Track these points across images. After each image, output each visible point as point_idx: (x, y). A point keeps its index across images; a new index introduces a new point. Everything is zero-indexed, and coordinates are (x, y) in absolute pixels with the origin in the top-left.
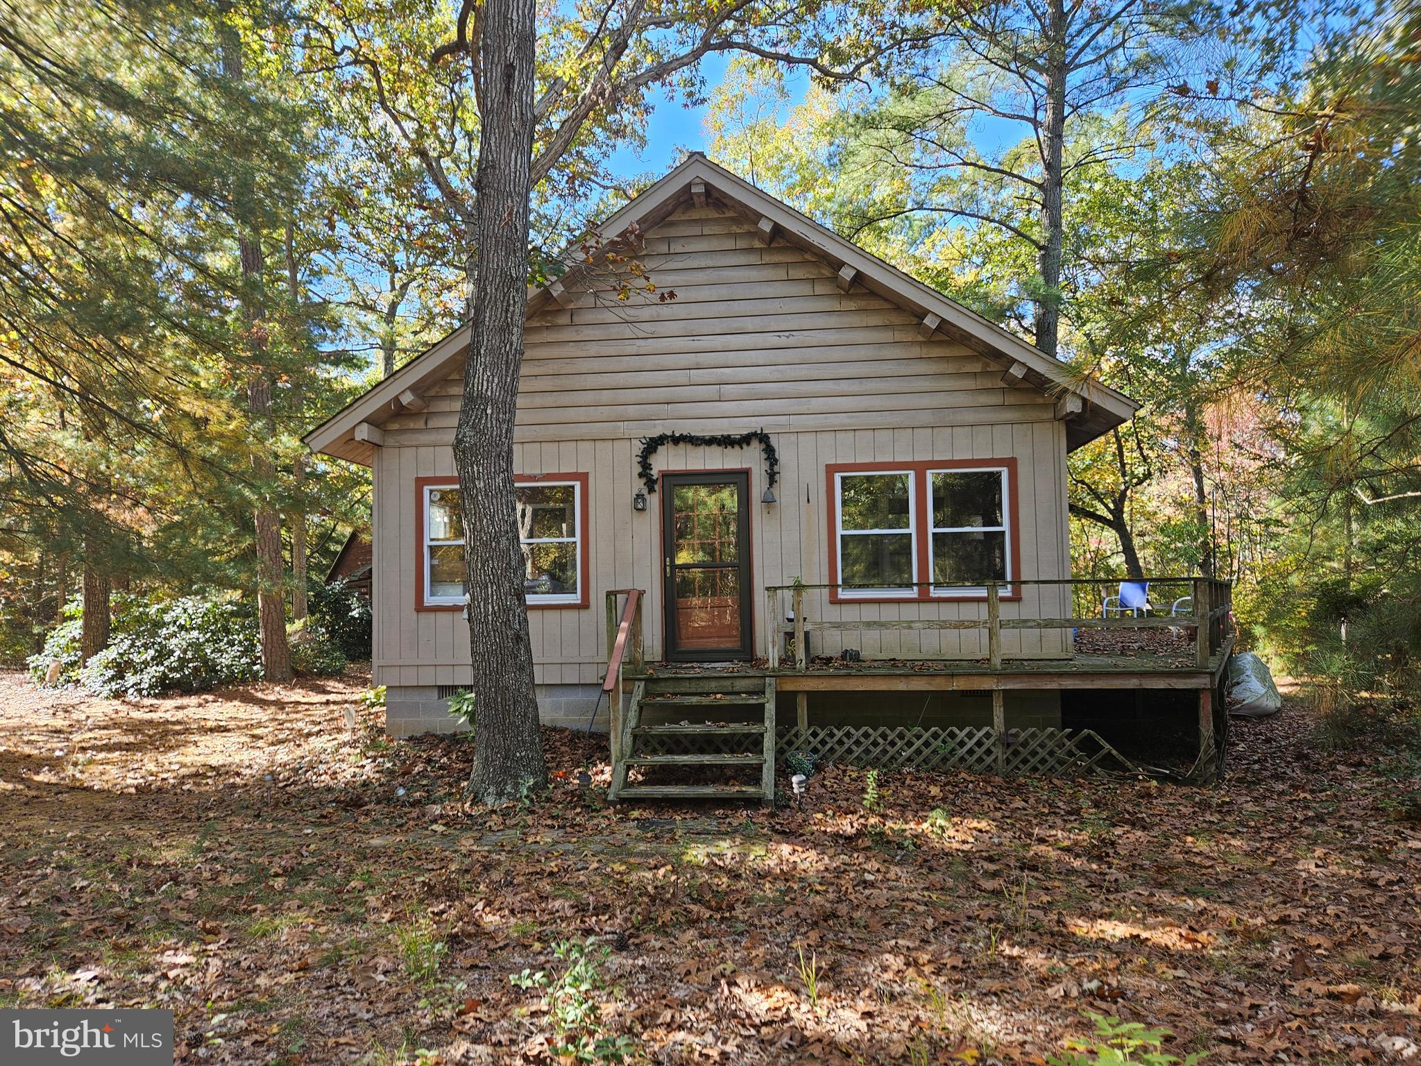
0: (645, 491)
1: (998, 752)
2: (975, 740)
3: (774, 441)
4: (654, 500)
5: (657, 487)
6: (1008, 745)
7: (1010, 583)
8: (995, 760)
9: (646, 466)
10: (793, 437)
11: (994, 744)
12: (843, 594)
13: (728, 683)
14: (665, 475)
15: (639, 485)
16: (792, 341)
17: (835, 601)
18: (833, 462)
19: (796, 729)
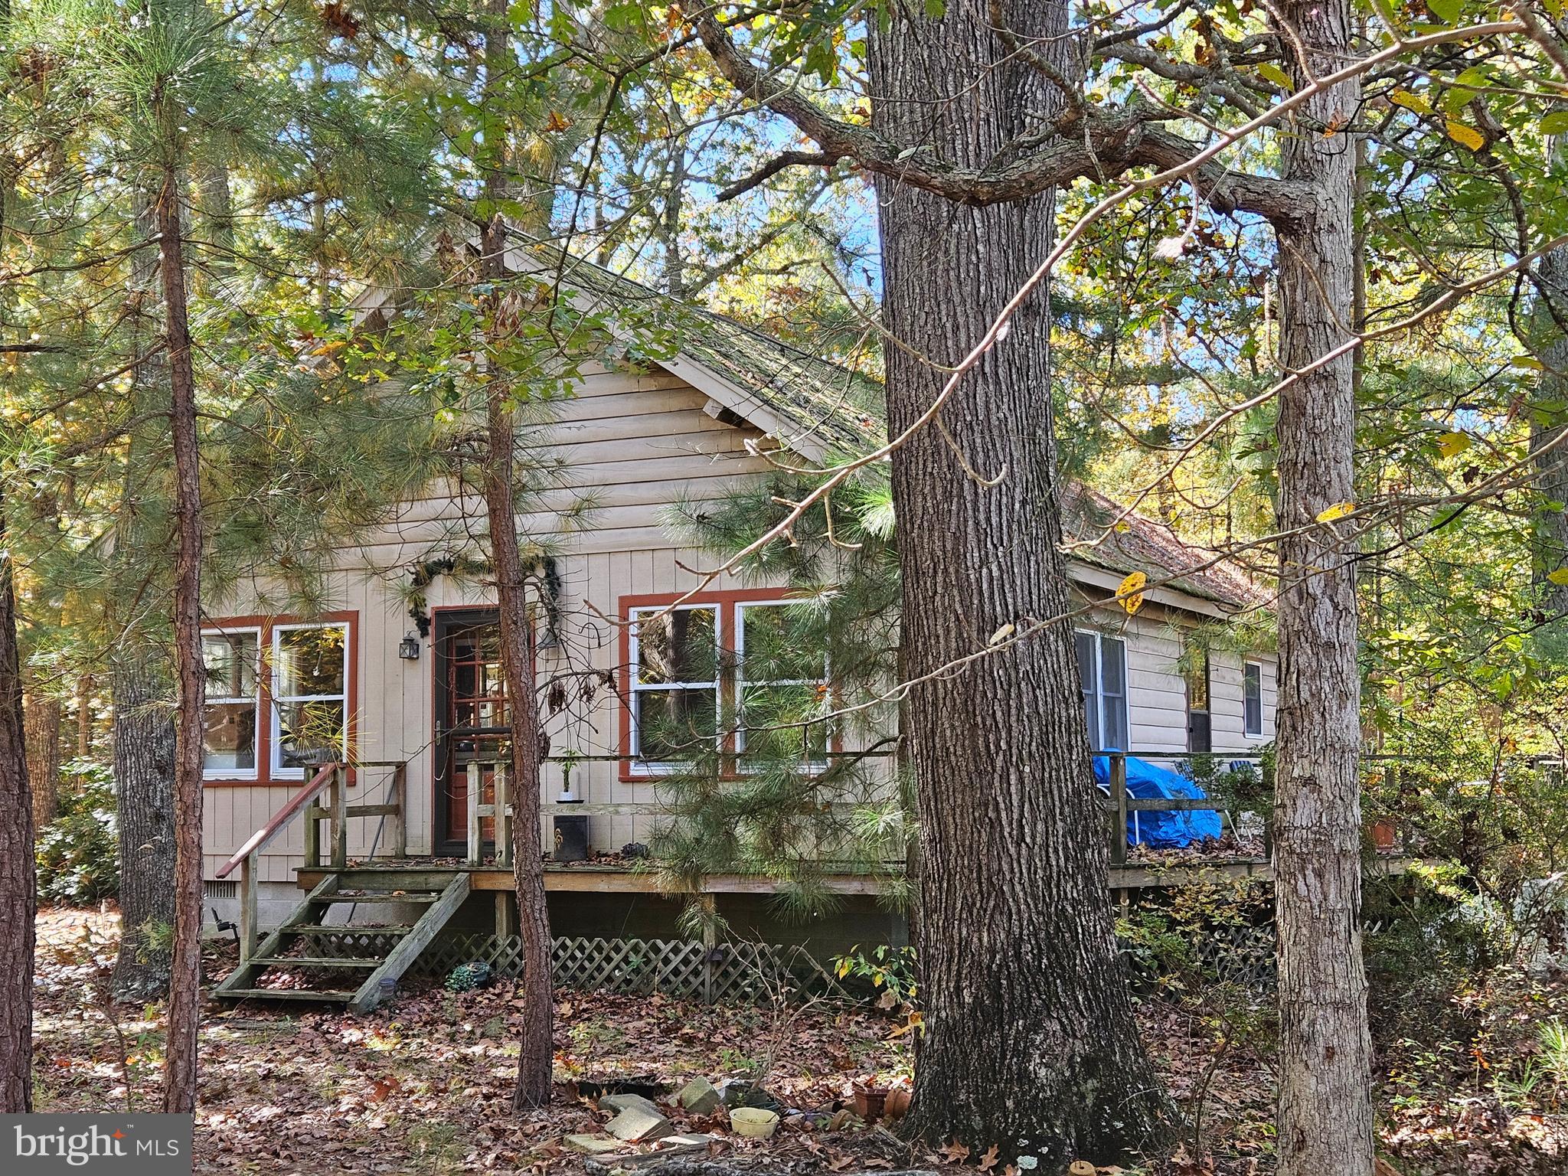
0: (416, 634)
1: (706, 973)
2: (681, 956)
3: (561, 569)
4: (427, 646)
5: (430, 629)
6: (719, 964)
7: (831, 755)
8: (703, 983)
9: (419, 604)
10: (583, 561)
11: (702, 963)
12: (637, 770)
13: (421, 879)
14: (440, 613)
15: (412, 627)
16: (583, 435)
17: (626, 779)
18: (628, 594)
19: (493, 937)
